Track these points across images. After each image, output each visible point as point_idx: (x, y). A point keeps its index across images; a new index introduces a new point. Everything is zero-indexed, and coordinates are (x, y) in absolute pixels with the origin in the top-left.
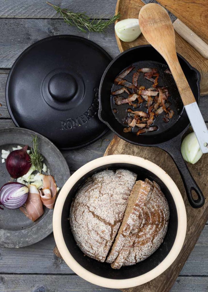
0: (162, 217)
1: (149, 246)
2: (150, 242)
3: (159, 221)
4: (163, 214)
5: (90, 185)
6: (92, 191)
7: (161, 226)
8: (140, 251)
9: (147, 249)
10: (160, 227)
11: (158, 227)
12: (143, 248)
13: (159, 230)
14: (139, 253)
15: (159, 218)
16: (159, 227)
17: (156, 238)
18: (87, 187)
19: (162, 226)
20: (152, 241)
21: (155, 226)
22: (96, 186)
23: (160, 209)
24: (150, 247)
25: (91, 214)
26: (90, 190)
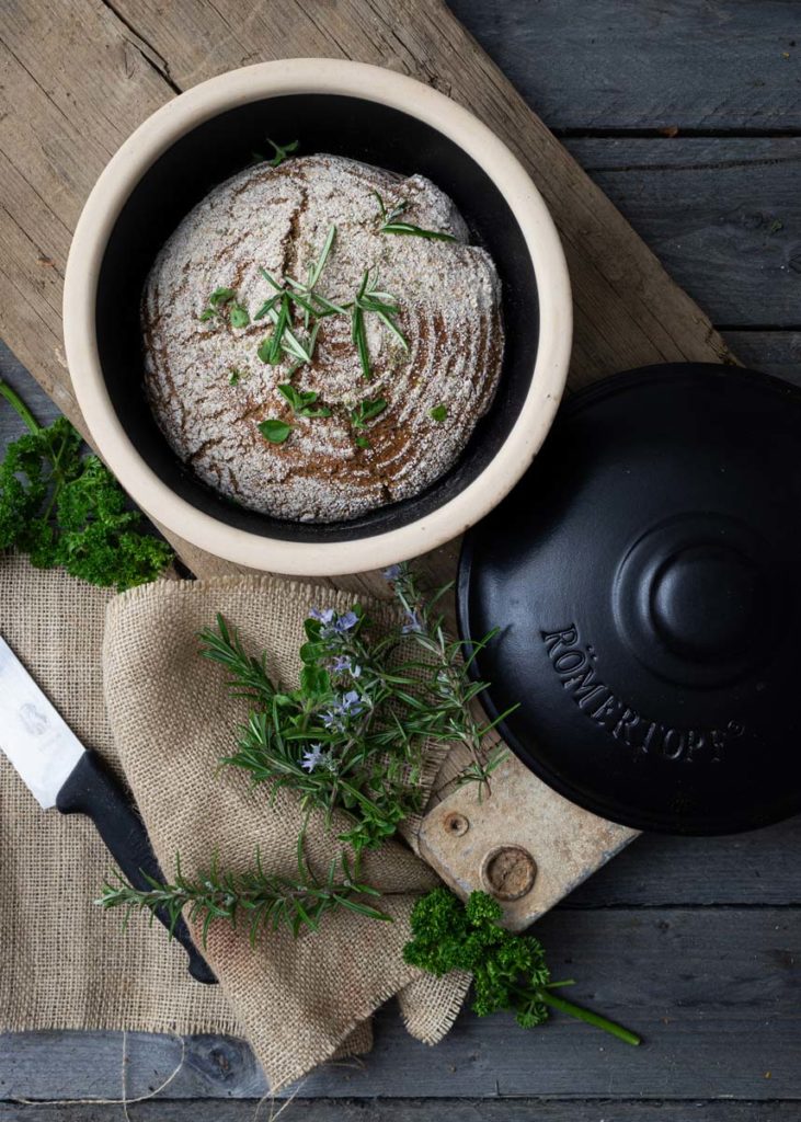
0: (393, 463)
1: (271, 468)
2: (288, 466)
3: (376, 458)
4: (404, 461)
5: (379, 177)
6: (365, 193)
7: (362, 477)
8: (241, 445)
9: (259, 466)
10: (356, 477)
11: (353, 469)
12: (254, 453)
13: (345, 476)
14: (232, 447)
15: (389, 453)
16: (355, 473)
17: (311, 482)
18: (368, 173)
19: (361, 484)
20: (293, 472)
21: (349, 452)
22: (390, 194)
23: (419, 442)
24: (268, 475)
25: (286, 227)
26: (365, 182)
